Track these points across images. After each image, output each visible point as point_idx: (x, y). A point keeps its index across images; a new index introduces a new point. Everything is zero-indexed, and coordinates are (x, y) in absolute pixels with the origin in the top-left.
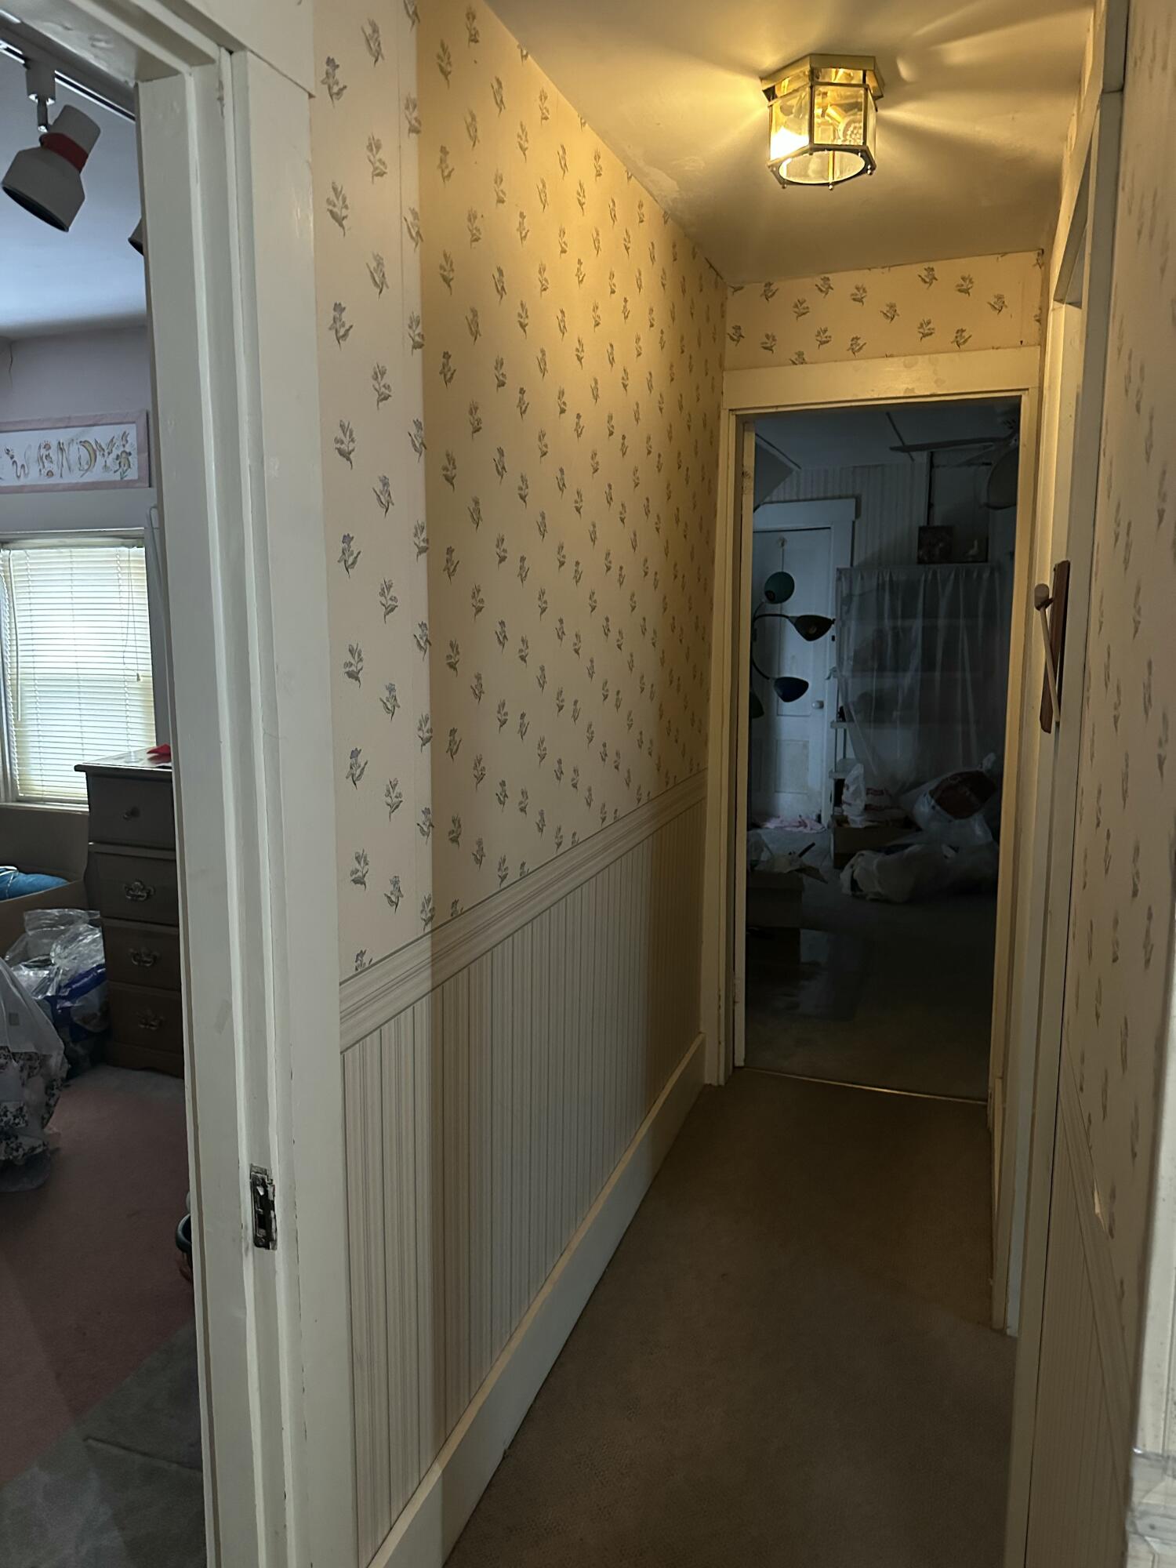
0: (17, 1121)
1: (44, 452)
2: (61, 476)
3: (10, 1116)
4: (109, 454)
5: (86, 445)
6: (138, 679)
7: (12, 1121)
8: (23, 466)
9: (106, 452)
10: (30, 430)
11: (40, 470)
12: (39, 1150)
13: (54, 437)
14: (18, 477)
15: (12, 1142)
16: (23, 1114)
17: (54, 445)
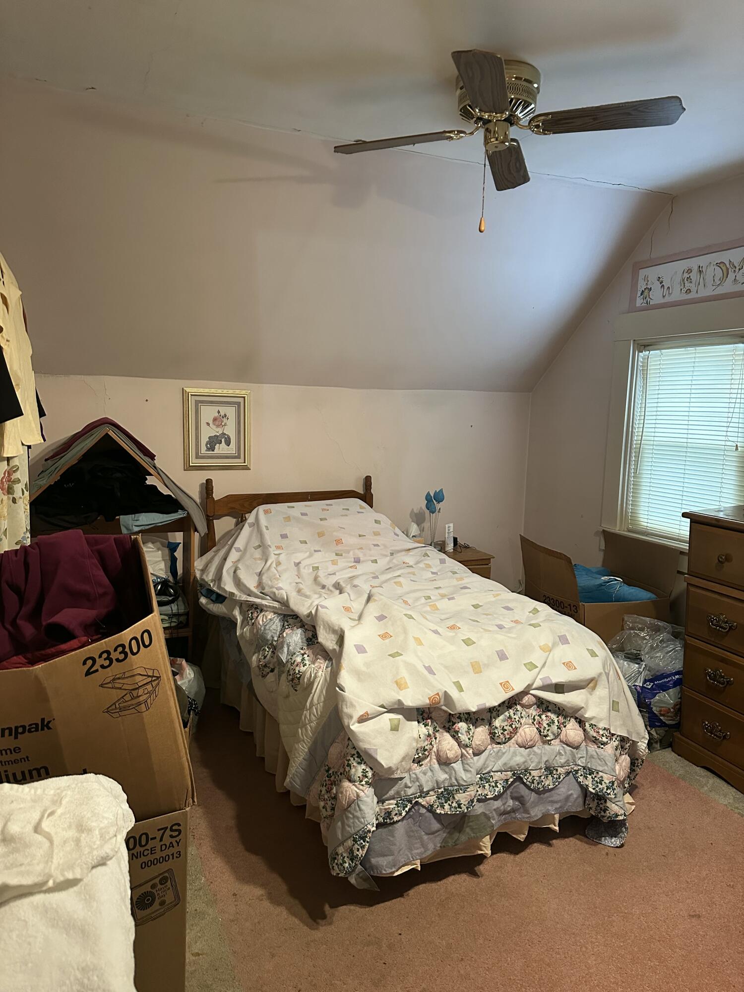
0: (609, 791)
1: (686, 275)
2: (697, 292)
3: (604, 785)
4: (740, 269)
5: (721, 265)
6: (737, 449)
7: (605, 790)
8: (669, 288)
9: (738, 268)
10: (678, 260)
11: (681, 289)
12: (621, 818)
13: (693, 263)
14: (664, 297)
15: (602, 804)
16: (614, 787)
17: (695, 269)
